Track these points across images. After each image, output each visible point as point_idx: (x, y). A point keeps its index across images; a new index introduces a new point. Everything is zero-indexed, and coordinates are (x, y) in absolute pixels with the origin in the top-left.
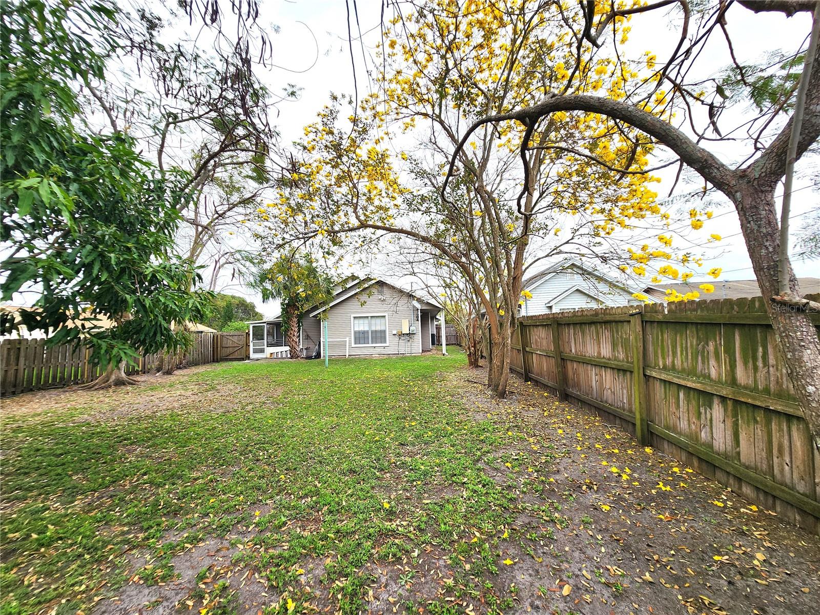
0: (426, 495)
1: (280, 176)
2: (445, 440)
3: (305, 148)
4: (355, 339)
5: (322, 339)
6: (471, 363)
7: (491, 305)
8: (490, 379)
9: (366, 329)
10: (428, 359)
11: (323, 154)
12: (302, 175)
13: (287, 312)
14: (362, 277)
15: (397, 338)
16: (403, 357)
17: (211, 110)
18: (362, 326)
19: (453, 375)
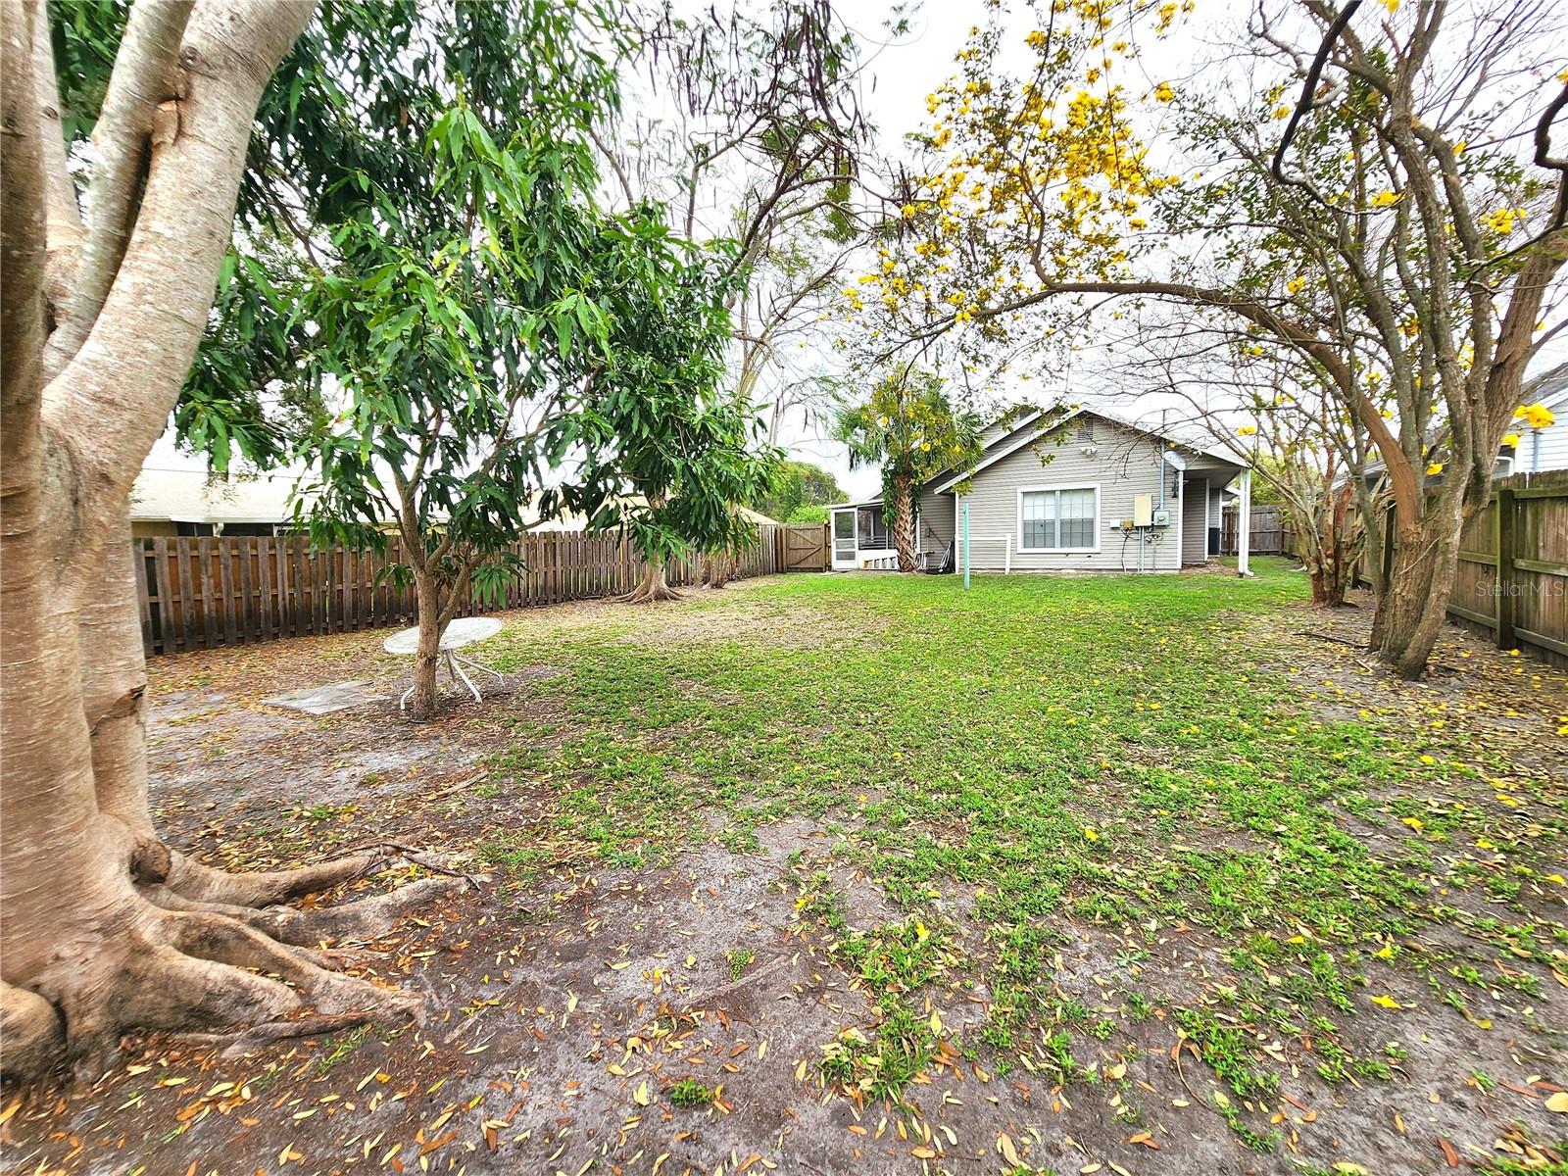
0: (1180, 837)
1: (879, 218)
2: (1235, 747)
3: (929, 143)
4: (1025, 536)
5: (957, 536)
6: (1320, 596)
7: (1400, 452)
8: (1378, 634)
9: (1050, 516)
10: (1197, 584)
11: (966, 145)
12: (922, 205)
13: (893, 486)
14: (1047, 404)
15: (1120, 536)
16: (1134, 577)
17: (759, 118)
18: (1041, 510)
19: (1264, 619)
